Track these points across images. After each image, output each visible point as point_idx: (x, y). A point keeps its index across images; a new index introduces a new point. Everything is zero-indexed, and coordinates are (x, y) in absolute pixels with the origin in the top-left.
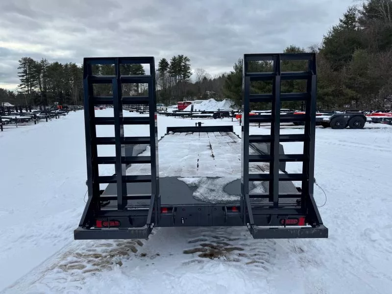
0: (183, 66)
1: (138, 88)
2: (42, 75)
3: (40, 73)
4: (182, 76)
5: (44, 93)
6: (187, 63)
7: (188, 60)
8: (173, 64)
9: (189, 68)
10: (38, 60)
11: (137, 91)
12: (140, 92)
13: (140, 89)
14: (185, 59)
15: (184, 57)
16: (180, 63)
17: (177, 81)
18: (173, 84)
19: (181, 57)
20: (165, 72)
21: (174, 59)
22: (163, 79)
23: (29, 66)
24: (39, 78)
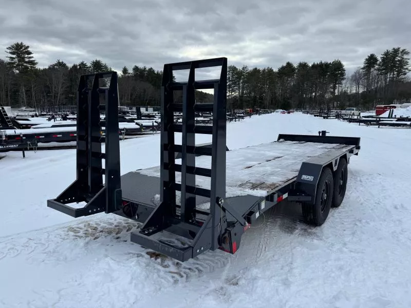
0: (399, 61)
1: (334, 90)
2: (242, 81)
3: (240, 79)
4: (395, 73)
5: (241, 97)
6: (405, 56)
7: (407, 53)
8: (383, 59)
9: (407, 62)
10: (240, 68)
11: (333, 93)
12: (336, 94)
13: (336, 91)
14: (401, 52)
15: (401, 50)
16: (395, 58)
17: (388, 80)
18: (382, 83)
19: (396, 51)
20: (372, 69)
21: (387, 54)
22: (368, 79)
23: (232, 73)
24: (239, 84)
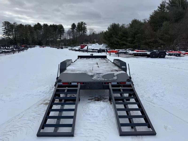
0: (83, 27)
1: (61, 38)
2: (14, 30)
3: (13, 29)
4: (83, 32)
5: (15, 39)
6: (85, 26)
7: (86, 24)
8: (78, 26)
9: (86, 28)
11: (61, 39)
12: (62, 39)
14: (84, 24)
15: (84, 23)
16: (82, 26)
17: (80, 34)
18: (78, 36)
19: (82, 23)
20: (74, 30)
21: (79, 24)
22: (73, 33)
23: (8, 25)
24: (12, 31)
